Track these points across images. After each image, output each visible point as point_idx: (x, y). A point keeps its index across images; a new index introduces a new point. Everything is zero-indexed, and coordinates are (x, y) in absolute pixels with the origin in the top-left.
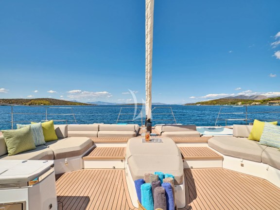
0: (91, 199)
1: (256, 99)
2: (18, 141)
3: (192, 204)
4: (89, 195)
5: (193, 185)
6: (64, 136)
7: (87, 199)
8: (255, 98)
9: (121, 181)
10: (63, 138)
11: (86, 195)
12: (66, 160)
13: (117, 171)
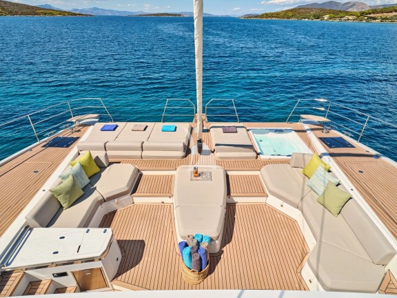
0: (146, 243)
1: (350, 10)
2: (68, 196)
3: (224, 249)
4: (144, 239)
5: (231, 226)
6: (106, 165)
7: (143, 244)
8: (351, 7)
9: (169, 221)
10: (106, 168)
11: (141, 239)
12: (116, 200)
13: (166, 207)
